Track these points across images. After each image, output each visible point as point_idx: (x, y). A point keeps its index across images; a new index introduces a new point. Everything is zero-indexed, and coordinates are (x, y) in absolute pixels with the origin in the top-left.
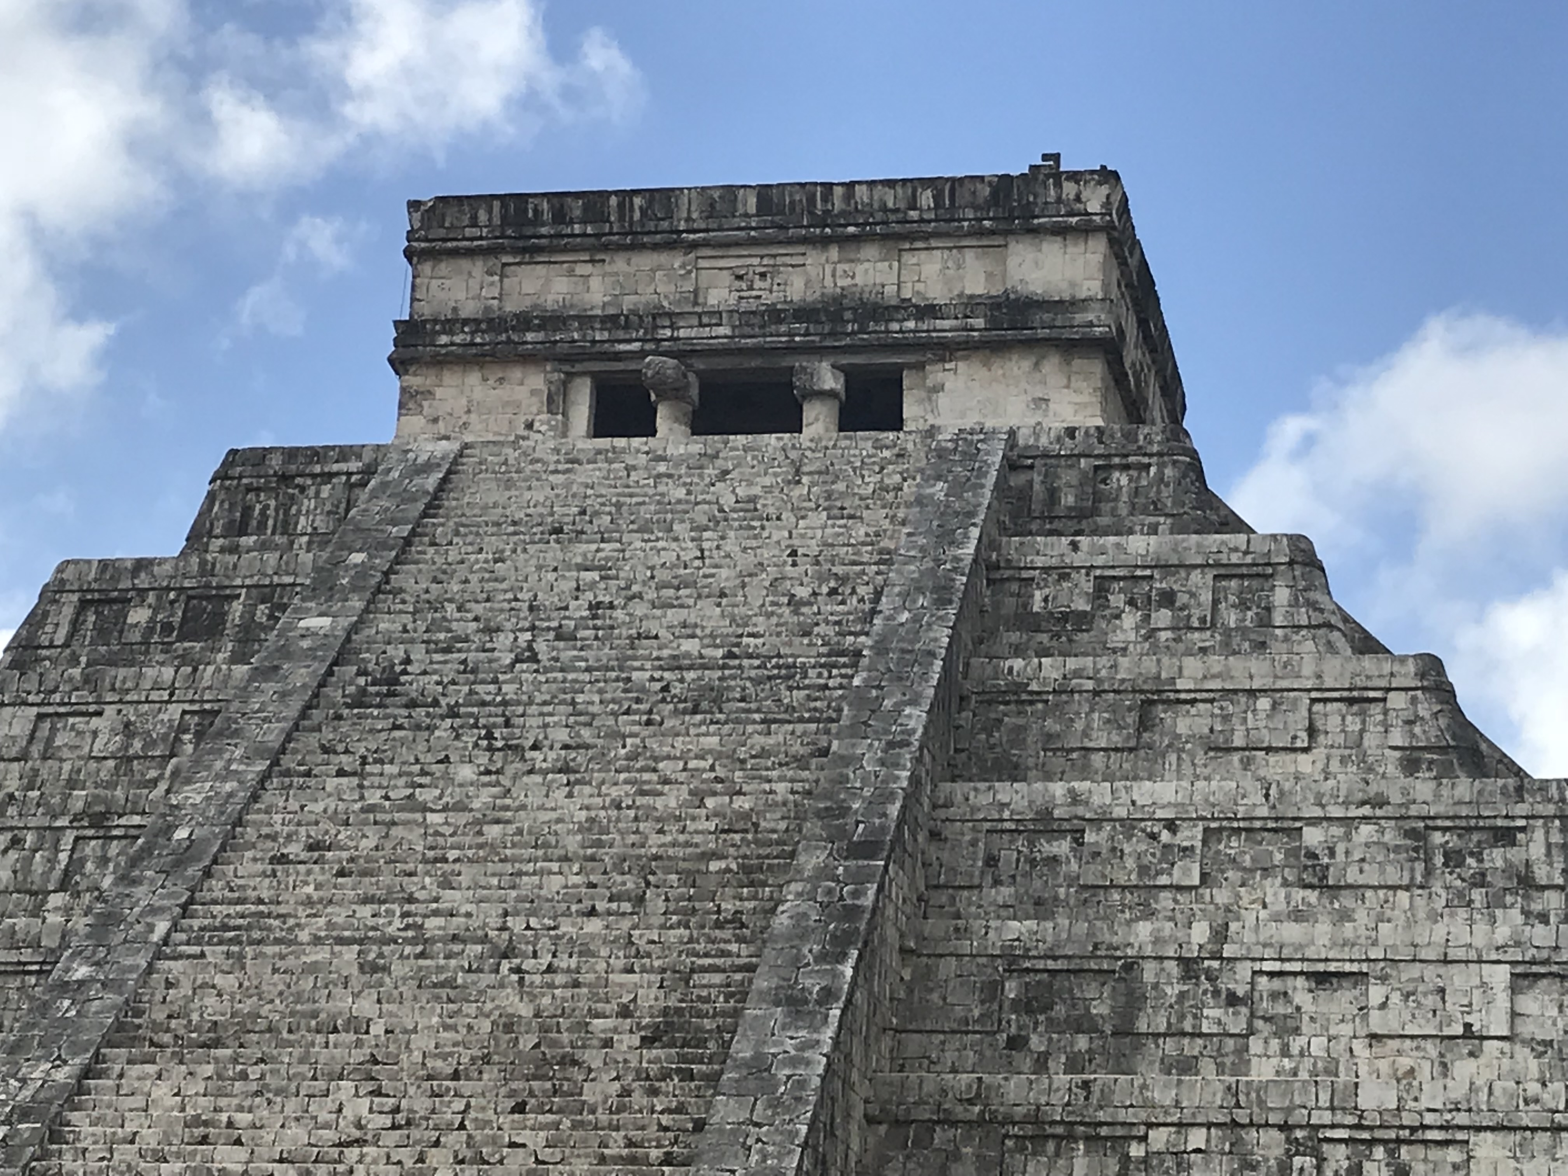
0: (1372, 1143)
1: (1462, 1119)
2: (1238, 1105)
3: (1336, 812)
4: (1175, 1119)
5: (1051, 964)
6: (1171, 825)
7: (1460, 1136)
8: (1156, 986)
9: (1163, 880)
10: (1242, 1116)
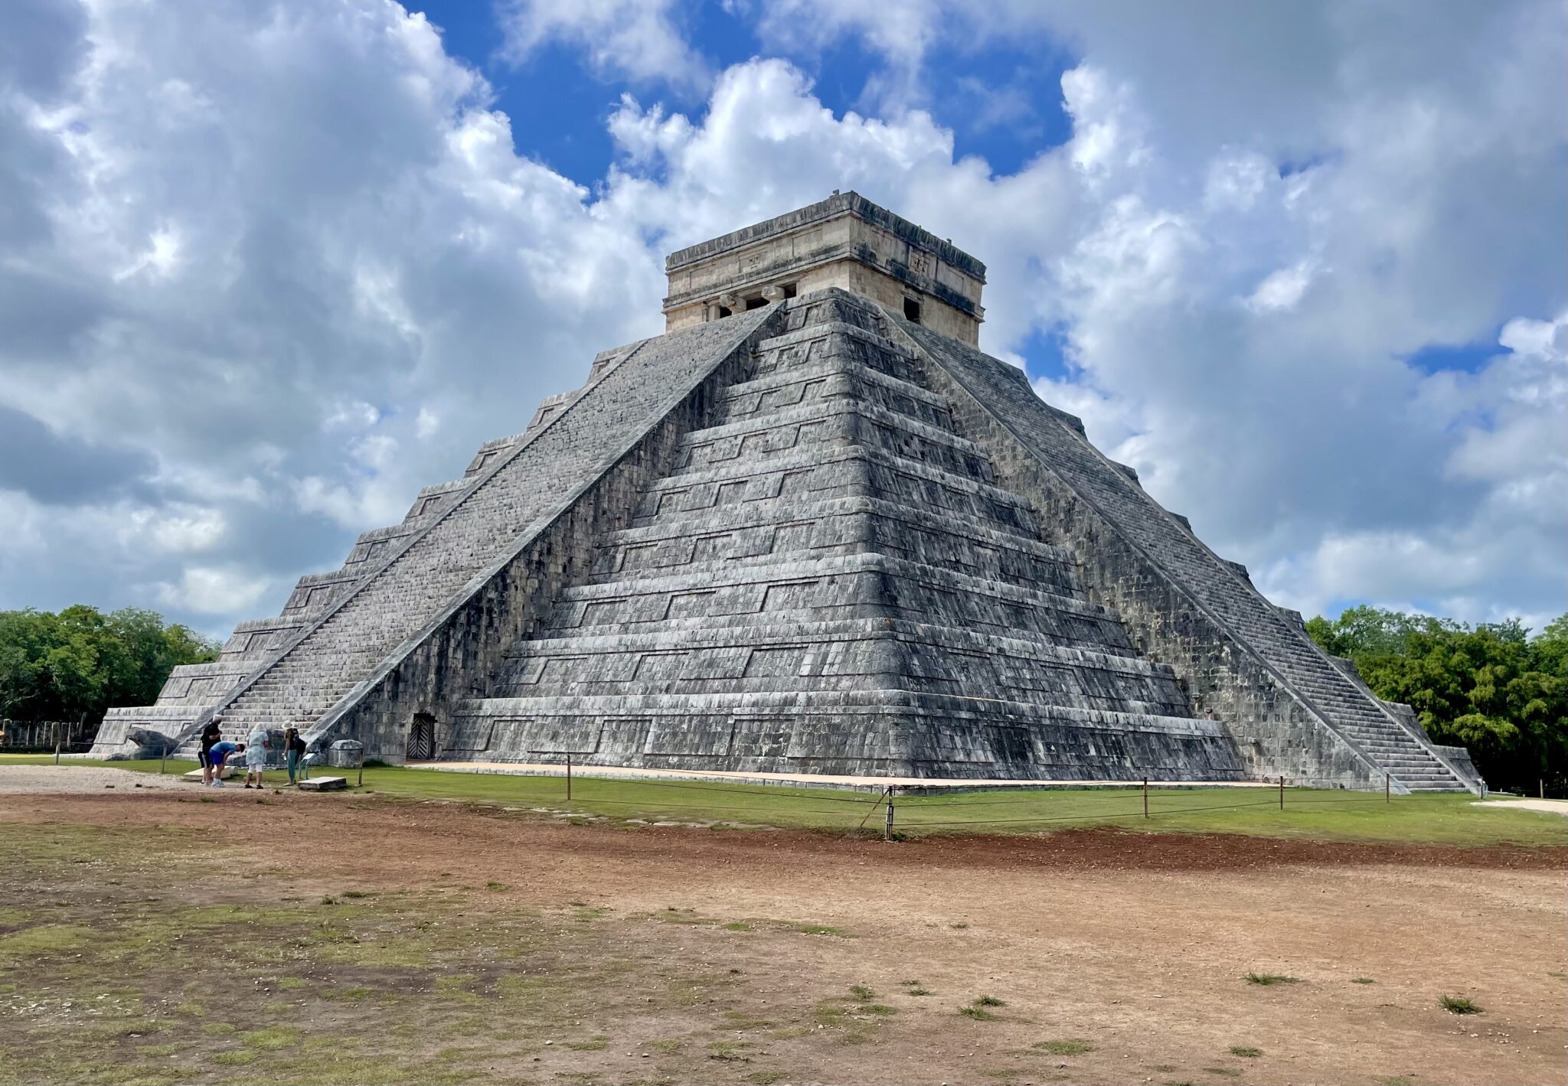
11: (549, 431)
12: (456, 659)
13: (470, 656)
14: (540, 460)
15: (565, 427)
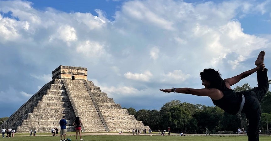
12: (9, 124)
13: (10, 124)
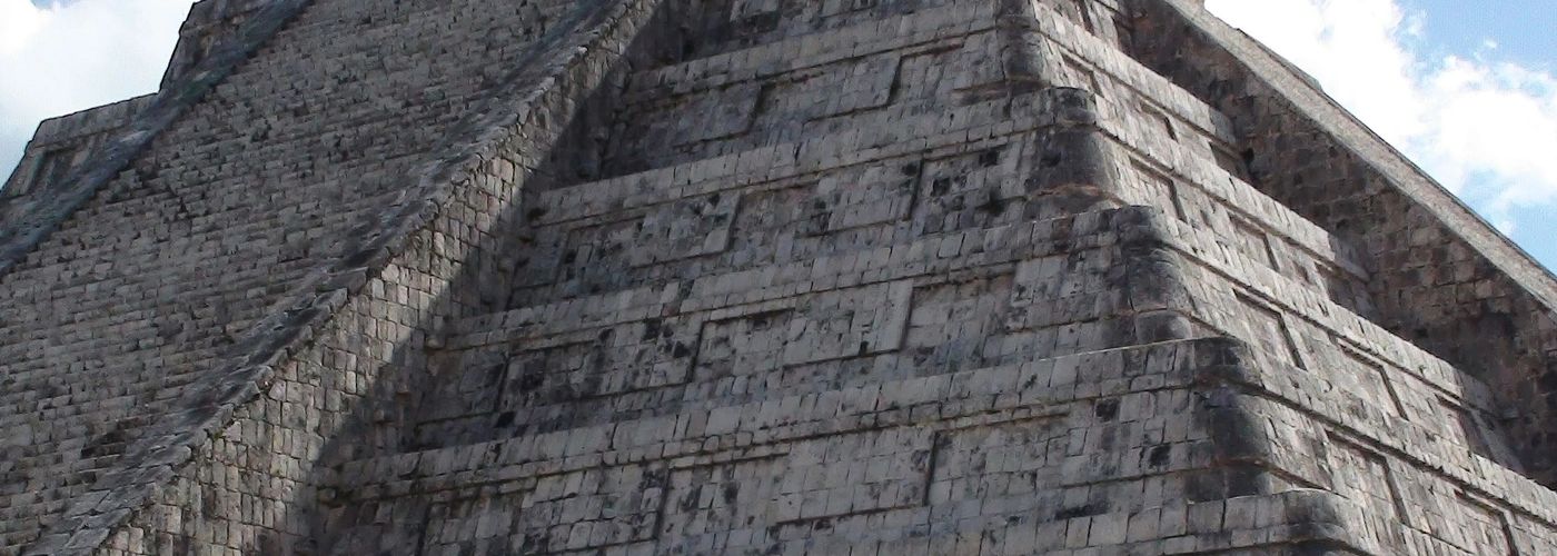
0: (711, 466)
1: (784, 433)
2: (611, 447)
3: (849, 160)
4: (555, 469)
5: (546, 343)
6: (715, 199)
7: (783, 448)
8: (622, 349)
9: (696, 251)
10: (610, 458)
11: (106, 195)
14: (103, 269)
15: (158, 182)
